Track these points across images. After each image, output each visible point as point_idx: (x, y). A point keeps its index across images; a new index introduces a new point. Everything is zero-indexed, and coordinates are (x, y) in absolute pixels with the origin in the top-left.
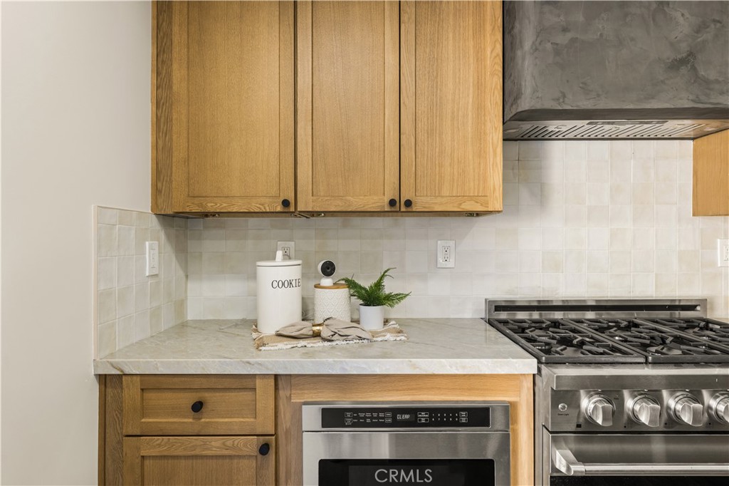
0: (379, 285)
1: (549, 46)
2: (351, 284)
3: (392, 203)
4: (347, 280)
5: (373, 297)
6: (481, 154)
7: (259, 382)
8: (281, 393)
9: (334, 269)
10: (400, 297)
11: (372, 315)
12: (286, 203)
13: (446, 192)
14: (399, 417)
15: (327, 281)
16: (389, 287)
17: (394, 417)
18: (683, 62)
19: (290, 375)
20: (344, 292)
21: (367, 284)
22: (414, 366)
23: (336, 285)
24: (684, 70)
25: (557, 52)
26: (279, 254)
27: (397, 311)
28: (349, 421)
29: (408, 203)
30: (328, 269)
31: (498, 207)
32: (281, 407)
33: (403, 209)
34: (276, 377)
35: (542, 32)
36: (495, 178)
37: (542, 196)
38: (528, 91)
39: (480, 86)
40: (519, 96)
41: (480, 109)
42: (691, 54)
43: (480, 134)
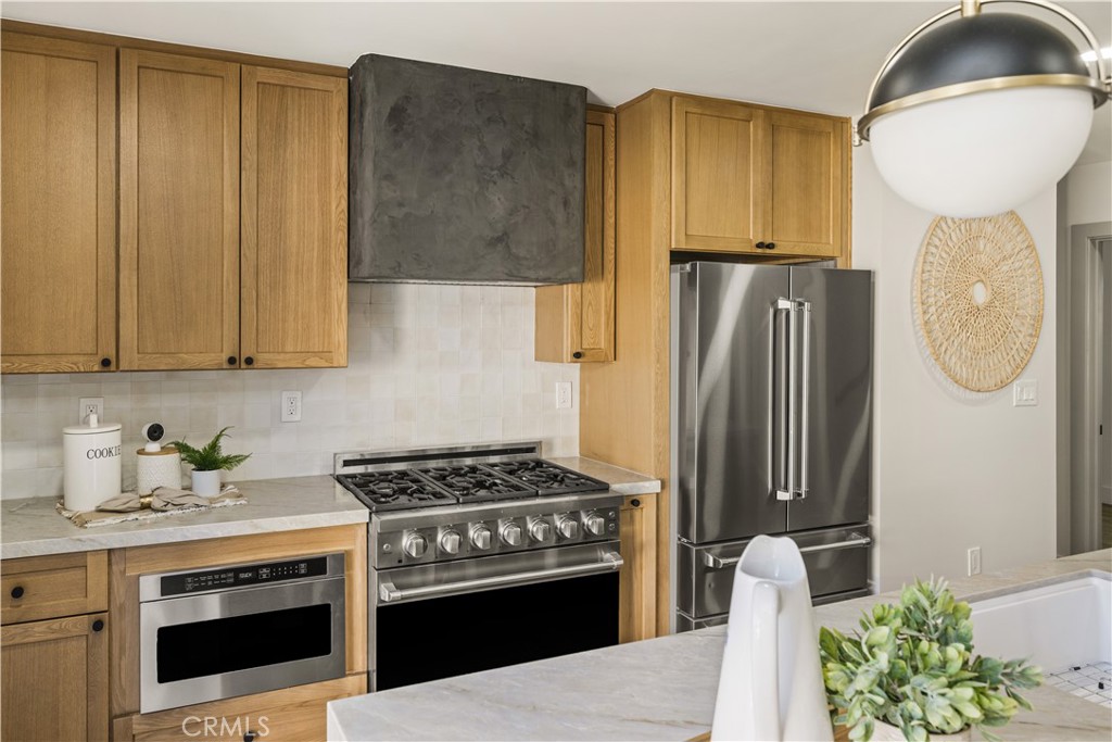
0: (214, 446)
1: (386, 218)
2: (182, 448)
3: (232, 361)
4: (177, 444)
5: (207, 460)
6: (326, 309)
7: (90, 560)
8: (114, 567)
9: (162, 433)
10: (238, 459)
11: (207, 481)
12: (106, 363)
13: (289, 348)
14: (242, 576)
15: (154, 447)
16: (226, 449)
17: (236, 577)
18: (499, 240)
19: (125, 549)
20: (175, 457)
21: (200, 445)
22: (256, 527)
23: (164, 450)
24: (500, 247)
25: (394, 225)
26: (93, 419)
27: (236, 474)
28: (190, 586)
29: (249, 361)
30: (155, 433)
31: (343, 362)
32: (115, 582)
33: (243, 365)
34: (110, 551)
35: (380, 205)
36: (340, 334)
37: (394, 341)
38: (367, 259)
39: (325, 240)
40: (359, 262)
41: (325, 264)
42: (505, 234)
43: (325, 289)
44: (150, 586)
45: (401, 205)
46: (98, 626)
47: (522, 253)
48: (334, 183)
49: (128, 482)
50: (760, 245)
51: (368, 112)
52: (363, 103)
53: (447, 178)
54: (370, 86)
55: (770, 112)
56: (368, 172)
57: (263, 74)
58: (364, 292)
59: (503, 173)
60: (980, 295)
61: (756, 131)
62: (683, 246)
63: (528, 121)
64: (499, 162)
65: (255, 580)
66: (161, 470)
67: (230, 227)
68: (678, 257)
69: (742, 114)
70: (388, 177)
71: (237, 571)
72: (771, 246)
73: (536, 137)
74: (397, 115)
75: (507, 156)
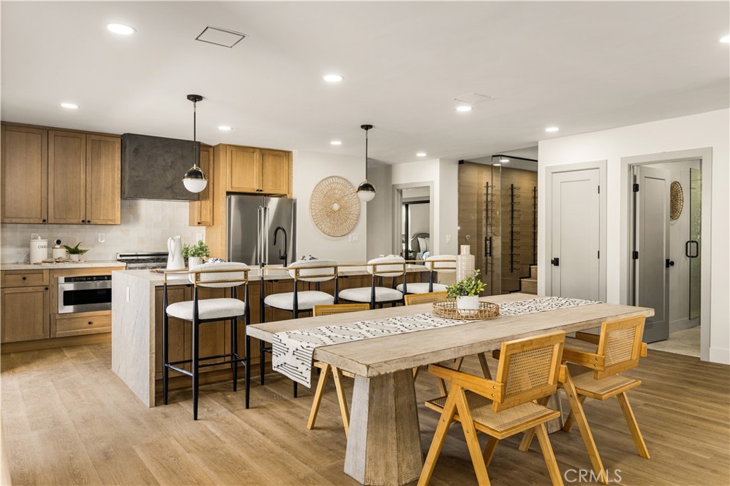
0: (76, 247)
1: (133, 181)
2: (67, 247)
3: (83, 221)
4: (65, 246)
5: (75, 251)
6: (113, 207)
7: (44, 271)
8: (51, 273)
10: (85, 251)
11: (75, 257)
12: (44, 221)
13: (102, 218)
15: (58, 246)
16: (80, 248)
18: (169, 188)
19: (53, 269)
20: (64, 250)
21: (73, 247)
23: (61, 248)
25: (135, 183)
27: (84, 255)
28: (73, 280)
29: (89, 222)
30: (59, 242)
31: (119, 223)
32: (51, 278)
33: (87, 223)
34: (50, 269)
35: (130, 177)
36: (118, 214)
37: (136, 218)
38: (126, 193)
39: (113, 187)
40: (124, 193)
41: (113, 193)
42: (172, 186)
43: (113, 201)
44: (62, 279)
45: (137, 177)
46: (47, 289)
47: (177, 191)
48: (116, 169)
49: (50, 255)
50: (257, 190)
51: (127, 150)
52: (125, 147)
53: (153, 169)
54: (128, 142)
55: (261, 149)
56: (127, 168)
57: (93, 137)
58: (127, 202)
59: (171, 167)
60: (336, 207)
61: (257, 156)
62: (230, 190)
63: (180, 152)
64: (170, 164)
65: (87, 280)
66: (60, 252)
67: (83, 182)
68: (229, 193)
69: (252, 150)
70: (134, 169)
71: (87, 277)
72: (261, 191)
73: (182, 157)
74: (136, 151)
75: (172, 162)
